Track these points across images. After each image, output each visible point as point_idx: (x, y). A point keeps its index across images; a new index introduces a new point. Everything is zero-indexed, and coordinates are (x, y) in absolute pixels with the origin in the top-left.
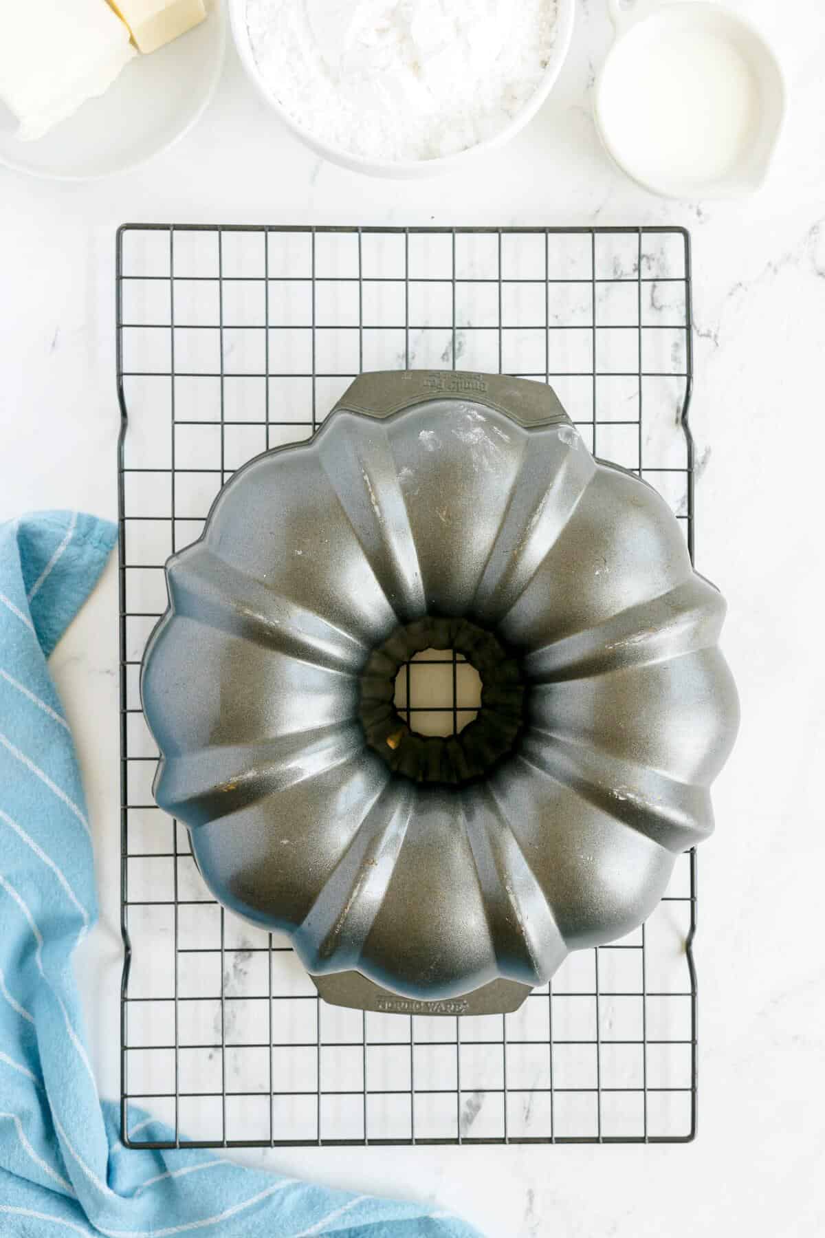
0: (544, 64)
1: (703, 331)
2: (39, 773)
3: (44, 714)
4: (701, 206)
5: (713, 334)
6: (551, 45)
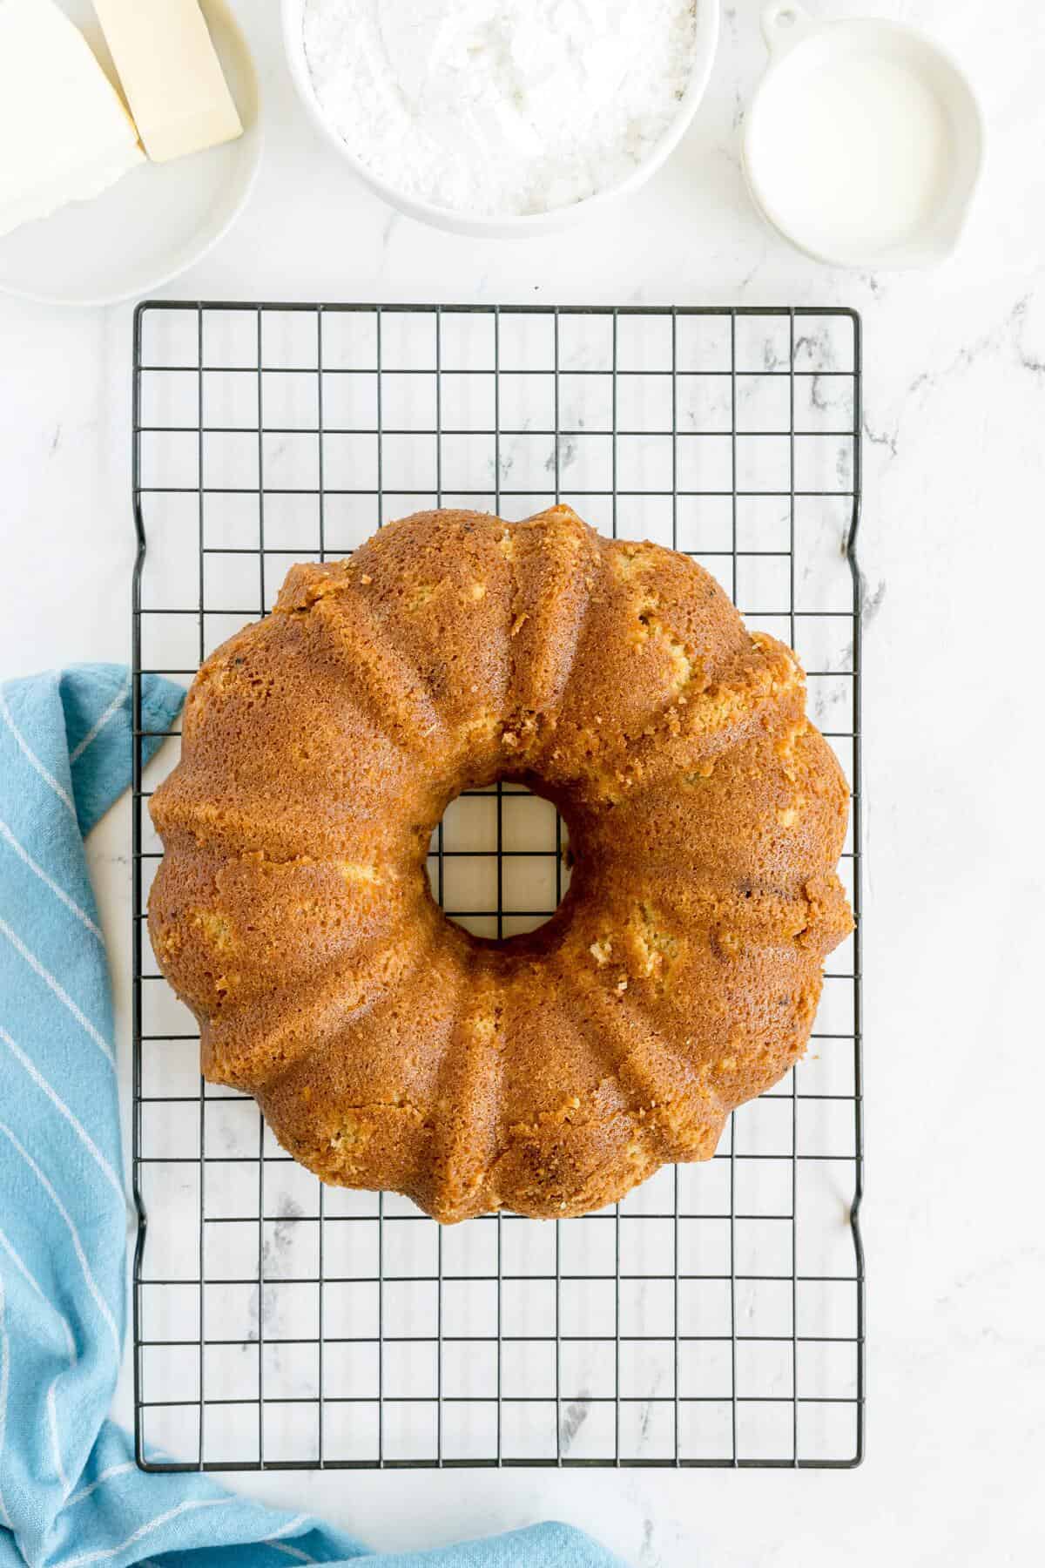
0: (680, 95)
1: (878, 435)
2: (60, 992)
3: (75, 920)
4: (876, 278)
5: (889, 439)
6: (688, 71)
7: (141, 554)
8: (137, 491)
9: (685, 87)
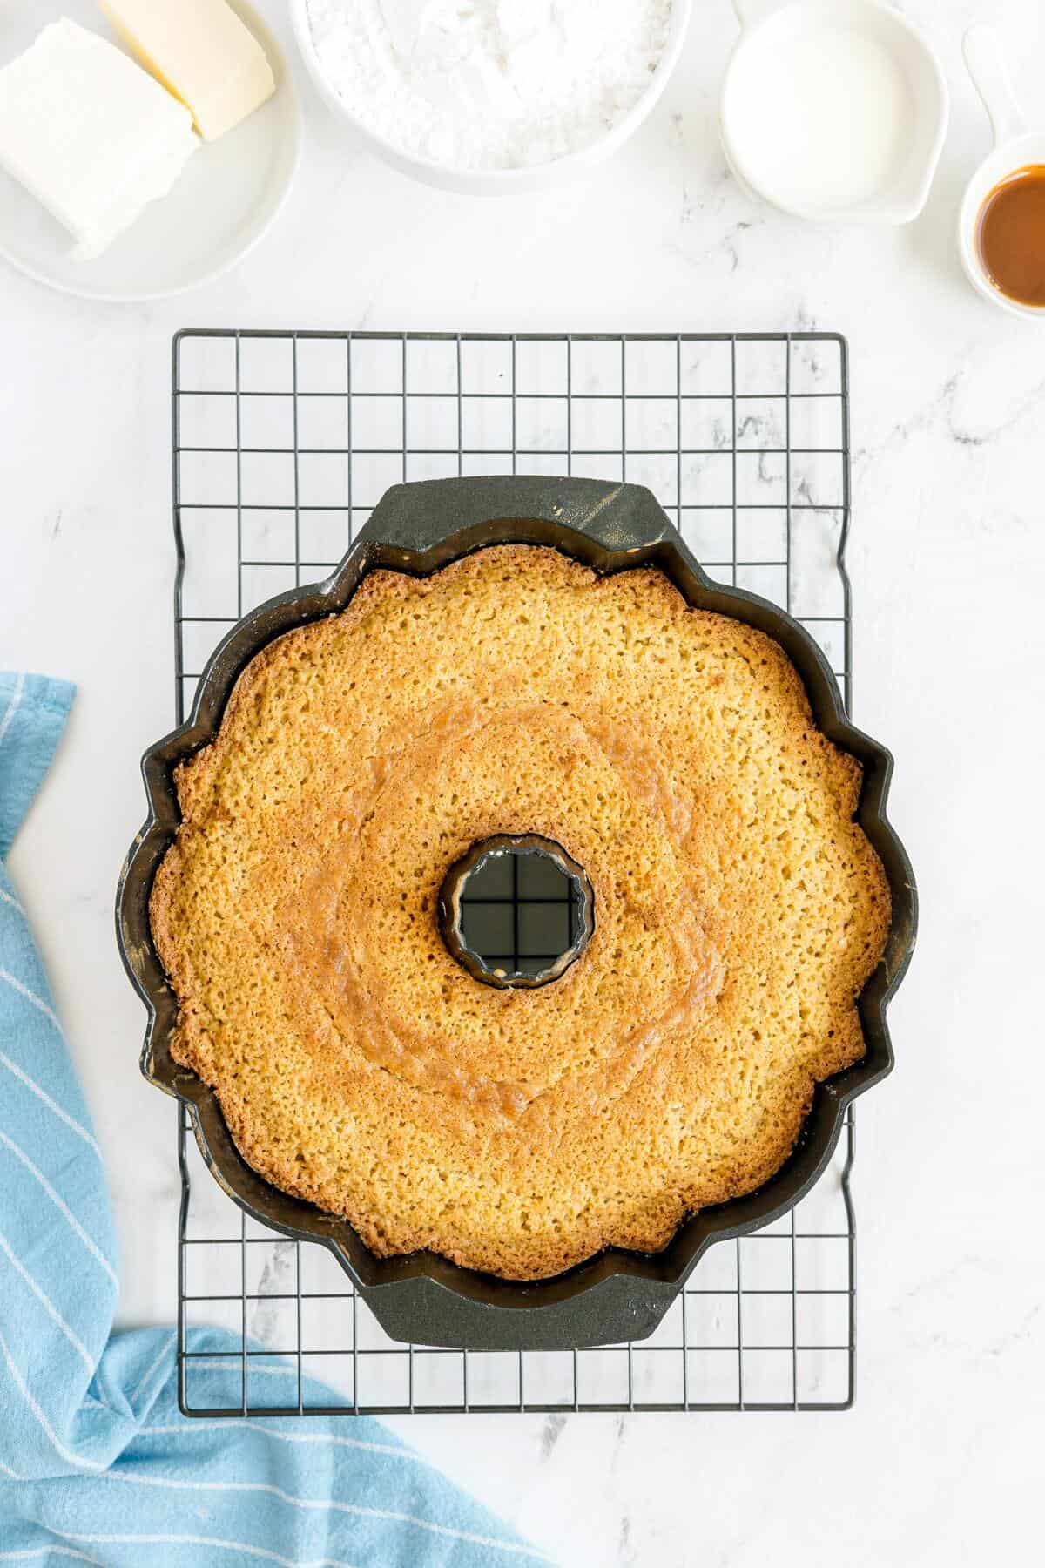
0: (653, 68)
6: (661, 46)
7: (181, 568)
8: (177, 507)
9: (658, 62)
